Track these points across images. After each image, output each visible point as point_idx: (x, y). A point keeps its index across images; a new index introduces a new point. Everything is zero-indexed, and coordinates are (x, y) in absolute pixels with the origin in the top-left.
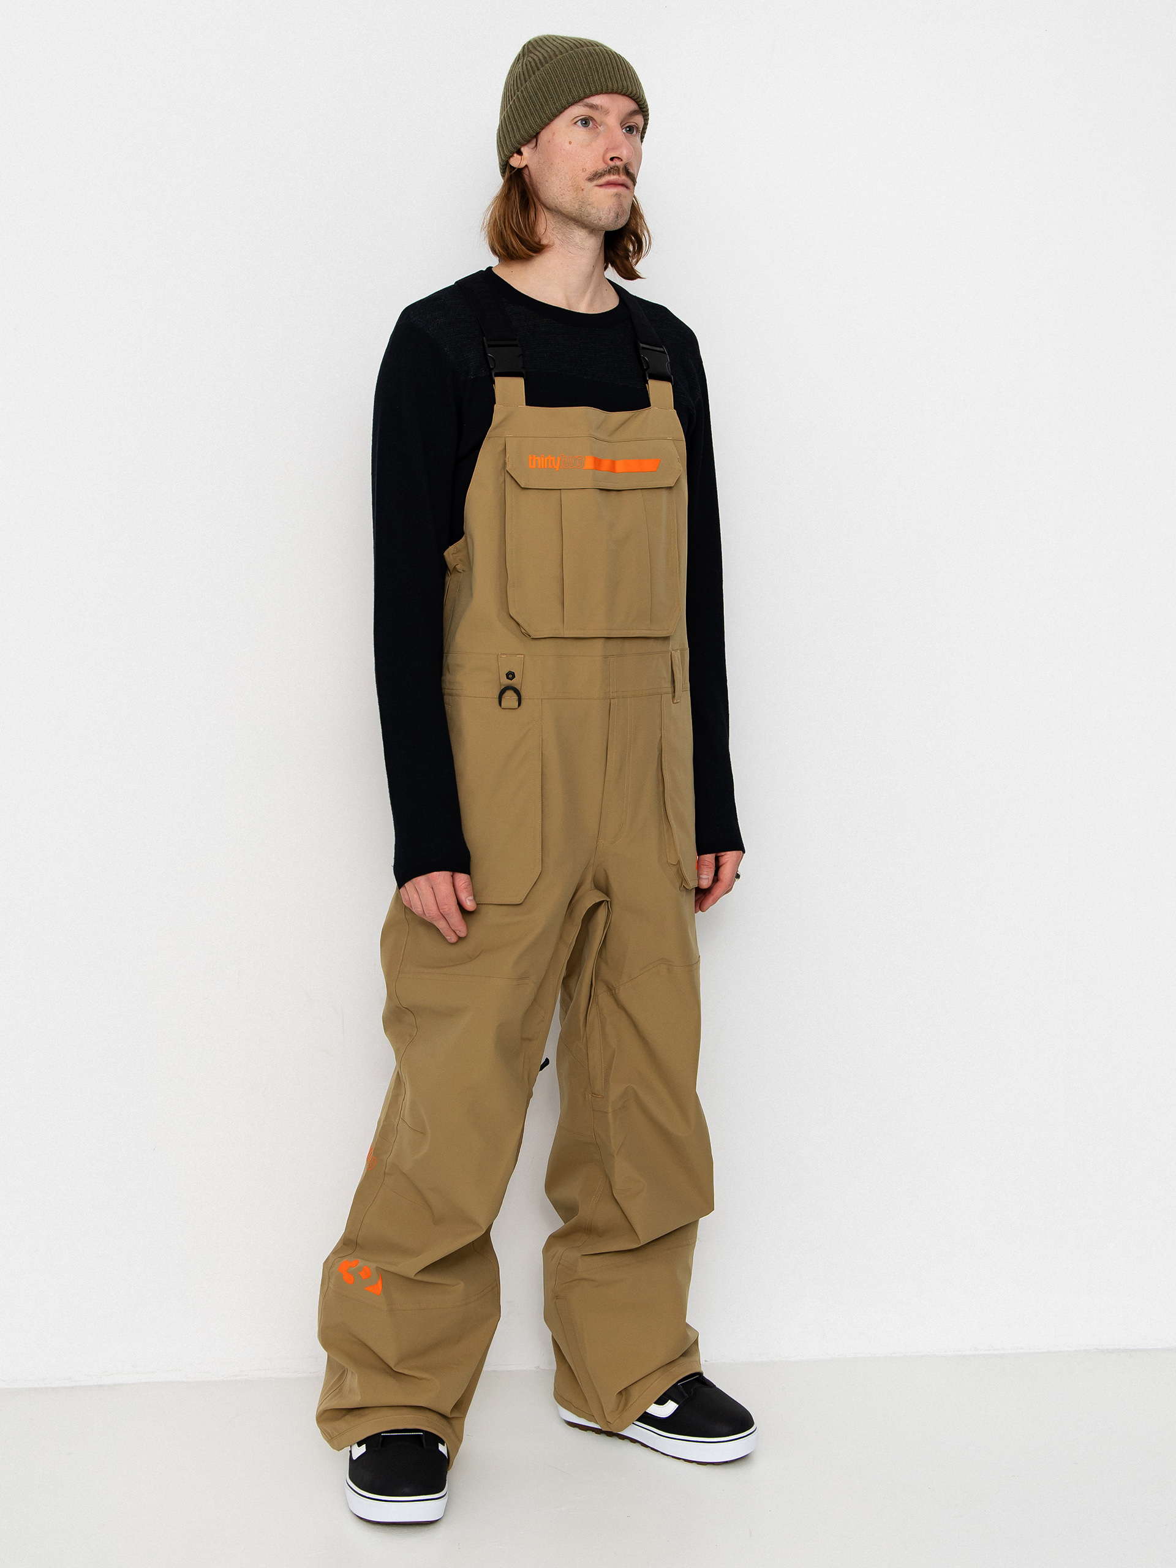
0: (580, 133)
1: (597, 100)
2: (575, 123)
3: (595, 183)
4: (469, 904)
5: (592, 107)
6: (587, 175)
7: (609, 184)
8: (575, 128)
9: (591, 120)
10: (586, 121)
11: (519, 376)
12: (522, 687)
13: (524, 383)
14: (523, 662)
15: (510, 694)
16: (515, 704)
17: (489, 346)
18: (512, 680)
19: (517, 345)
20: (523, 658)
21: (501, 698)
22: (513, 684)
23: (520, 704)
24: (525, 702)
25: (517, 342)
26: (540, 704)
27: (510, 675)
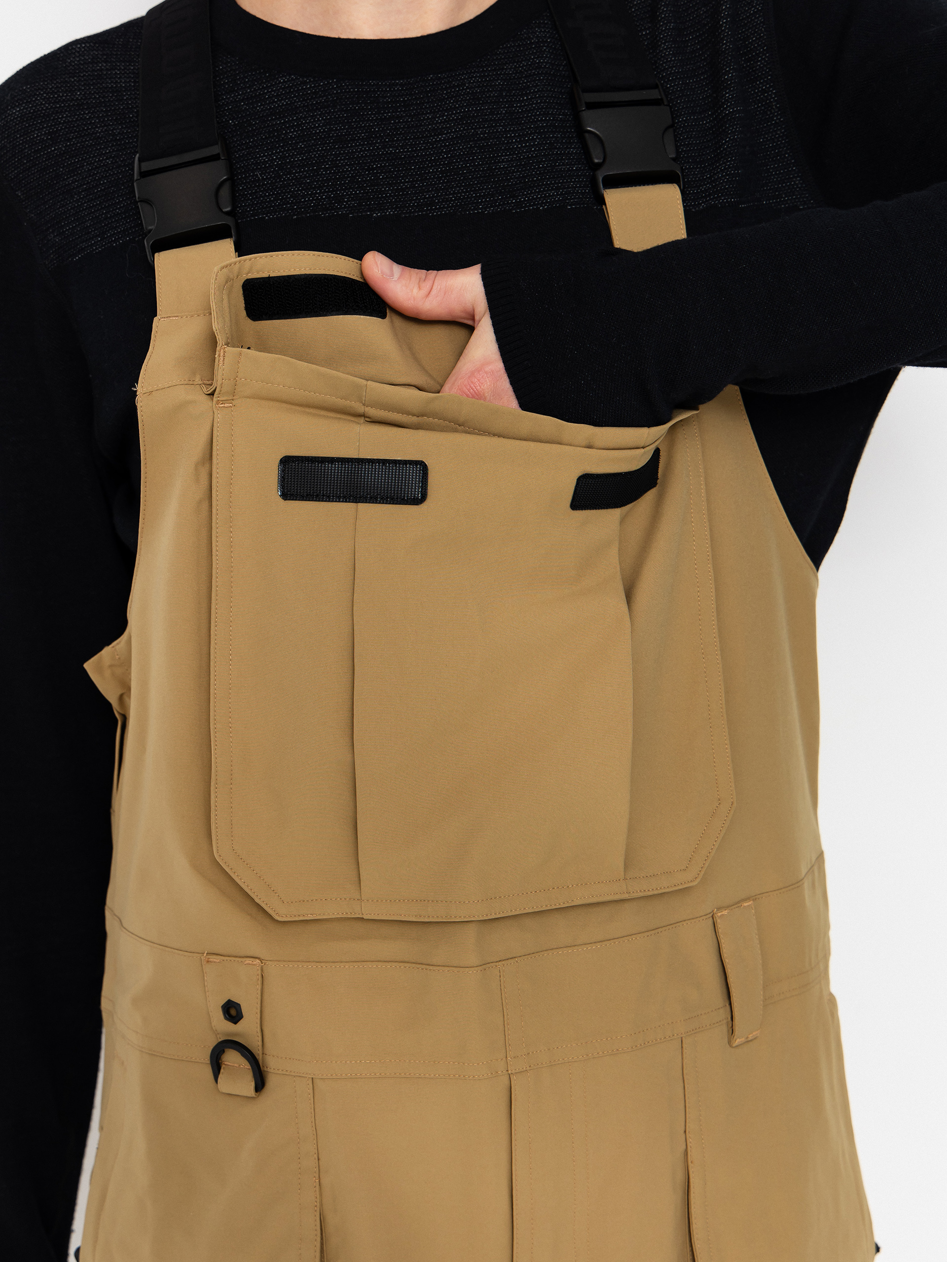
11: (232, 237)
12: (260, 1043)
13: (236, 252)
14: (260, 977)
15: (232, 1058)
16: (247, 1086)
17: (143, 174)
18: (235, 1023)
19: (219, 154)
20: (259, 968)
21: (216, 1064)
22: (236, 1034)
23: (260, 1084)
24: (272, 1081)
25: (216, 150)
26: (311, 1091)
27: (232, 1011)
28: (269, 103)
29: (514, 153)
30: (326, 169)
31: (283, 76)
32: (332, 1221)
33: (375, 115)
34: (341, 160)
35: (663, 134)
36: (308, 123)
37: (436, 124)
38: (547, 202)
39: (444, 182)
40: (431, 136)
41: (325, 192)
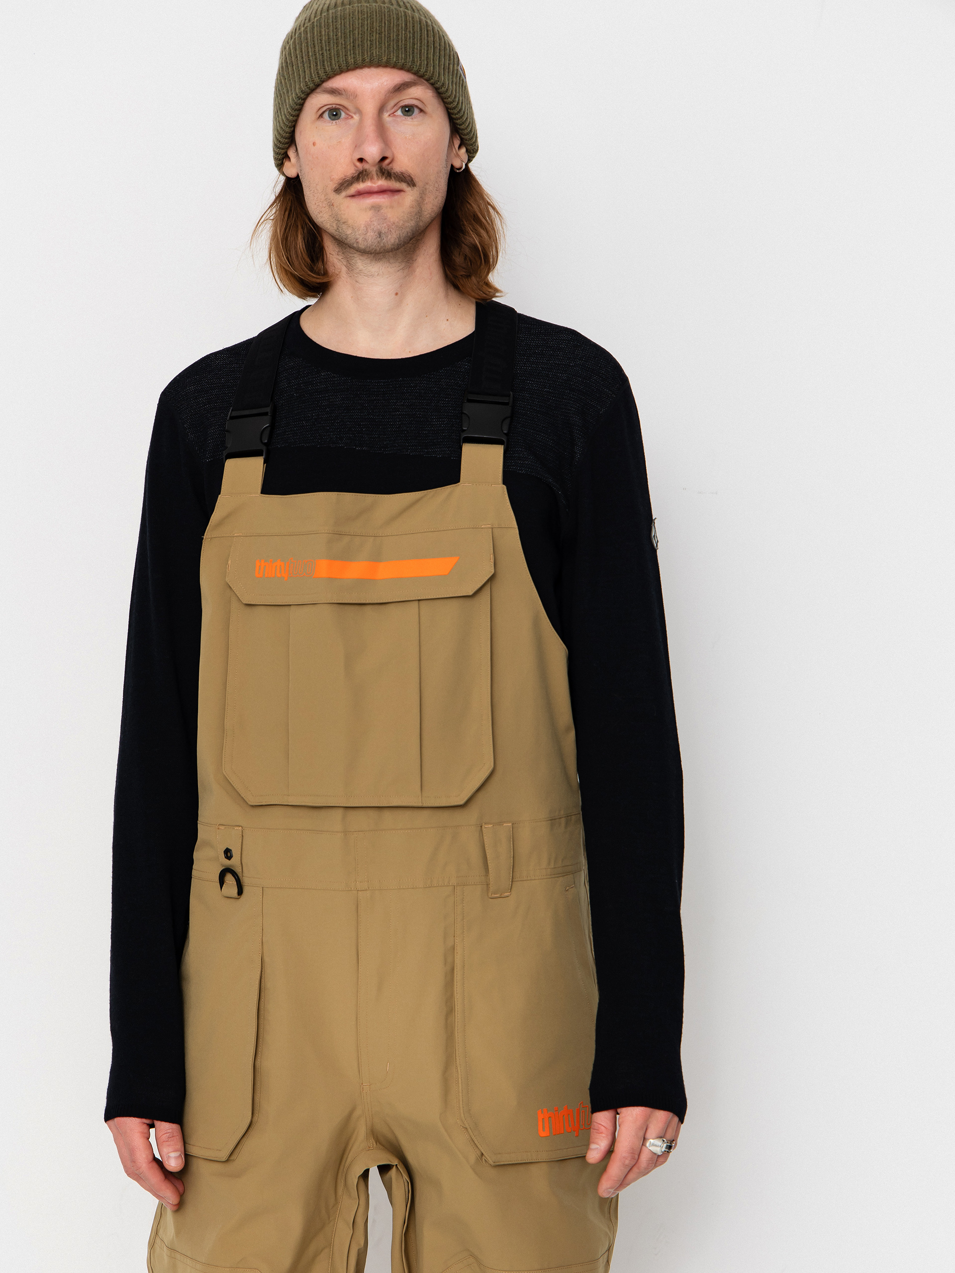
0: (330, 128)
1: (338, 82)
2: (321, 116)
3: (344, 194)
4: (174, 1163)
5: (334, 92)
6: (332, 185)
7: (360, 194)
8: (320, 123)
9: (344, 110)
10: (335, 113)
11: (263, 456)
12: (241, 870)
13: (264, 464)
14: (241, 836)
15: (229, 878)
16: (235, 891)
17: (232, 418)
18: (230, 860)
19: (268, 413)
20: (241, 831)
21: (222, 882)
22: (231, 866)
23: (240, 892)
24: (246, 890)
25: (268, 410)
26: (261, 894)
27: (228, 854)
28: (316, 386)
29: (432, 427)
30: (337, 423)
31: (324, 372)
32: (266, 959)
33: (367, 397)
34: (346, 418)
35: (502, 422)
36: (333, 399)
37: (397, 406)
38: (442, 453)
39: (394, 437)
40: (393, 411)
41: (335, 434)
